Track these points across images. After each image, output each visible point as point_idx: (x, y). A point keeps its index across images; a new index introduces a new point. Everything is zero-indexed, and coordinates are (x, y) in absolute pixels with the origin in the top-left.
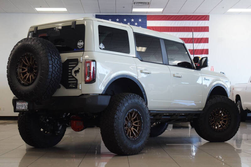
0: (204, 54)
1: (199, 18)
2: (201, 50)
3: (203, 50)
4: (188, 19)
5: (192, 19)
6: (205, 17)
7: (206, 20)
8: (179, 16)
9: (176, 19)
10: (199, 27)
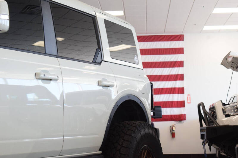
0: (179, 80)
1: (172, 38)
2: (175, 75)
3: (177, 75)
4: (159, 39)
5: (165, 39)
6: (179, 36)
7: (180, 40)
8: (148, 36)
9: (145, 40)
10: (172, 49)
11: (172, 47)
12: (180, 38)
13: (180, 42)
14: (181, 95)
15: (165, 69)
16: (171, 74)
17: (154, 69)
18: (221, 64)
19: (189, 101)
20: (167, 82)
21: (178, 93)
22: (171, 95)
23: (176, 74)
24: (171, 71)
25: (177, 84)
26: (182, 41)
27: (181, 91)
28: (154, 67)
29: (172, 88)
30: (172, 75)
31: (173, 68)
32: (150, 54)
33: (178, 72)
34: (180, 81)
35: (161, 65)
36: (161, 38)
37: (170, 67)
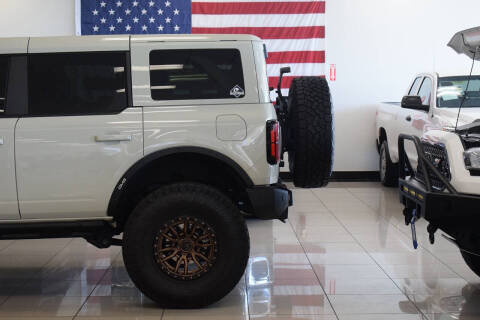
0: (316, 37)
2: (308, 28)
3: (313, 28)
14: (320, 64)
15: (291, 15)
16: (302, 25)
17: (271, 16)
18: (449, 45)
19: (333, 77)
20: (295, 41)
21: (314, 62)
22: (301, 65)
23: (312, 25)
24: (301, 21)
25: (313, 45)
27: (319, 57)
28: (270, 13)
29: (302, 52)
30: (303, 28)
31: (306, 15)
33: (315, 21)
34: (319, 40)
35: (284, 7)
37: (299, 12)
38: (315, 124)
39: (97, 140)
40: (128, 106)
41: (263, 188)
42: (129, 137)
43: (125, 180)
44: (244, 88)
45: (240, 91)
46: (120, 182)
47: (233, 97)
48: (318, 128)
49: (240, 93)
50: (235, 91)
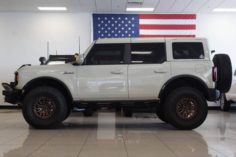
1: (186, 17)
4: (177, 17)
5: (181, 17)
6: (192, 16)
7: (193, 19)
8: (168, 15)
9: (166, 17)
10: (187, 25)
11: (186, 24)
12: (193, 17)
13: (193, 20)
26: (195, 20)
32: (170, 29)
36: (178, 17)
38: (226, 69)
39: (155, 72)
40: (165, 61)
41: (211, 89)
42: (166, 71)
43: (165, 86)
44: (204, 56)
45: (203, 56)
46: (163, 87)
47: (201, 58)
48: (227, 71)
49: (203, 57)
50: (201, 56)
